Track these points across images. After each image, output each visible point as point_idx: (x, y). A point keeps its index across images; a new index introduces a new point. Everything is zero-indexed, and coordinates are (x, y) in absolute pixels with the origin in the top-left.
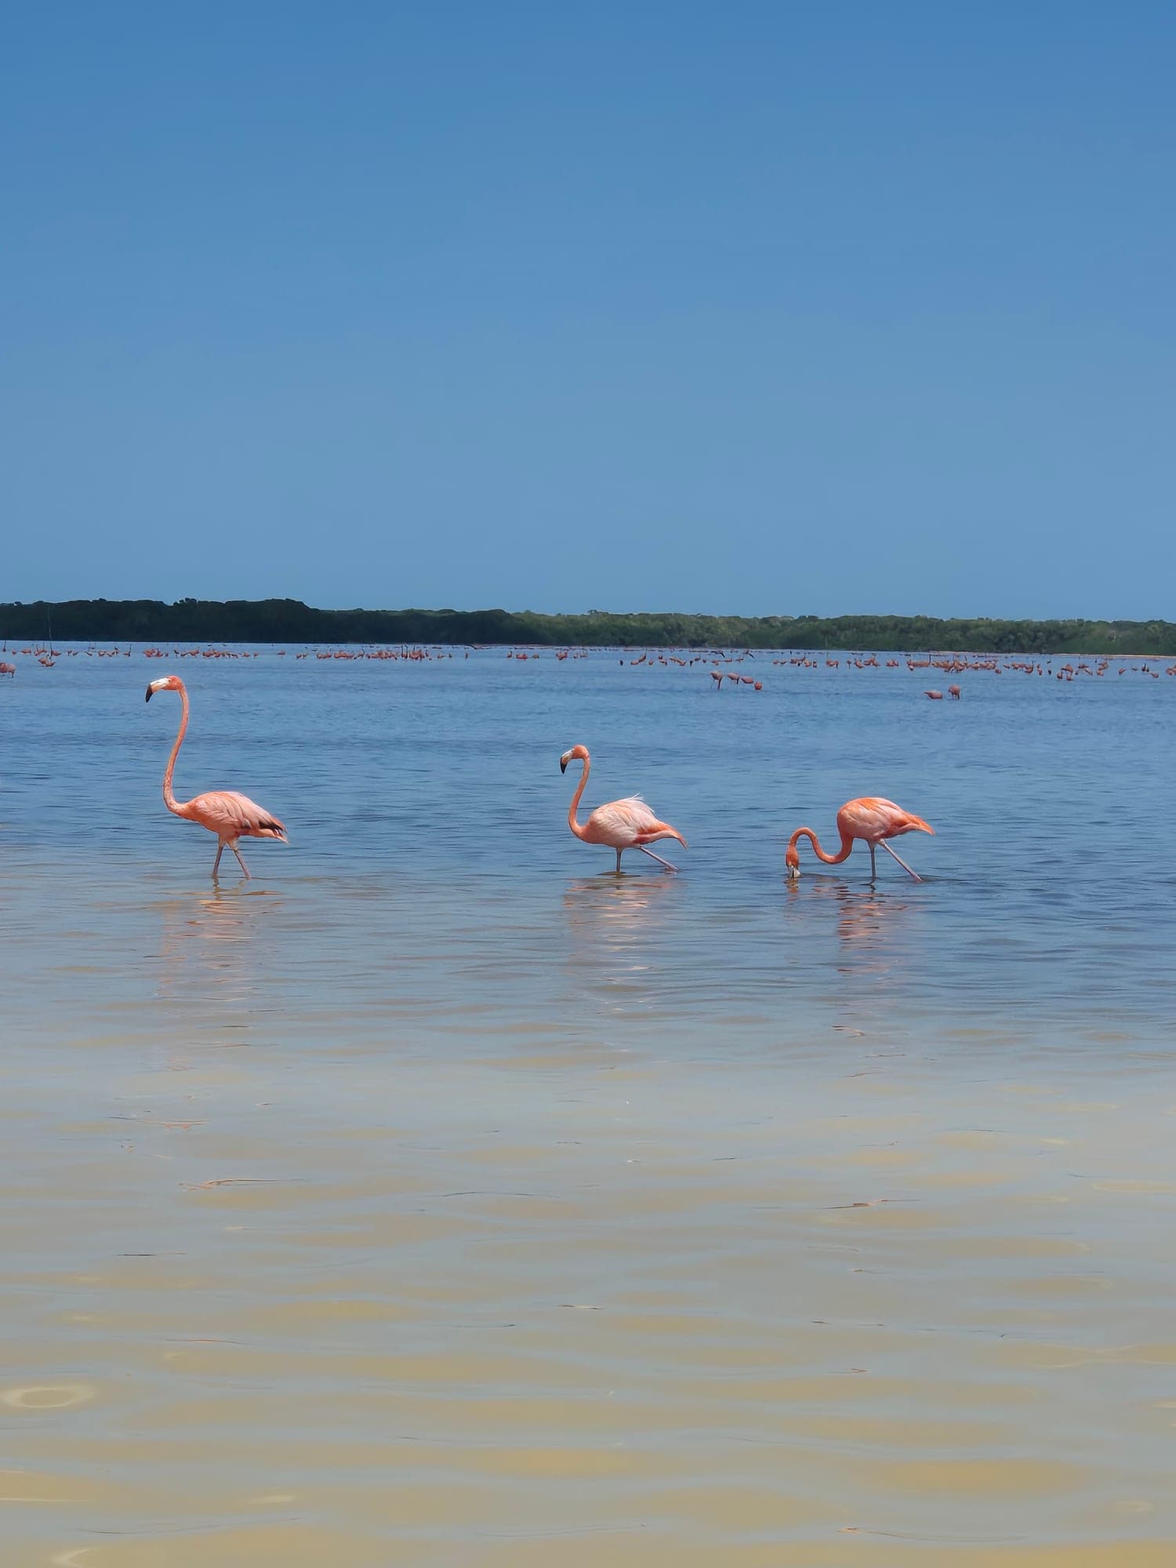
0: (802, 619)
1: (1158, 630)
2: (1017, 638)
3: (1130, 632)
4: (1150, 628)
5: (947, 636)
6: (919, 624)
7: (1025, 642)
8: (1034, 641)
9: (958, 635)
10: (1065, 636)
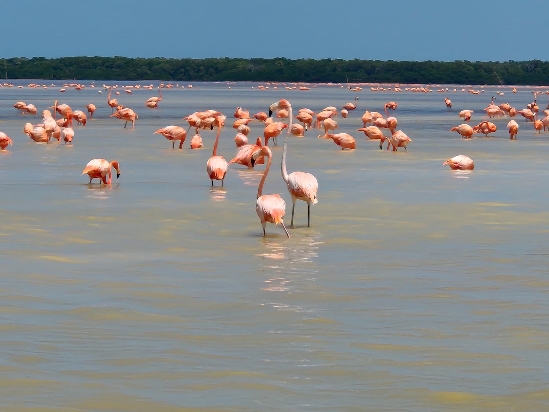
0: (35, 59)
1: (282, 64)
2: (186, 70)
3: (263, 66)
4: (276, 63)
5: (138, 69)
6: (118, 62)
7: (192, 73)
8: (198, 72)
9: (145, 69)
10: (219, 69)
